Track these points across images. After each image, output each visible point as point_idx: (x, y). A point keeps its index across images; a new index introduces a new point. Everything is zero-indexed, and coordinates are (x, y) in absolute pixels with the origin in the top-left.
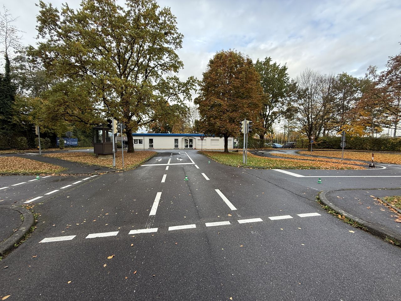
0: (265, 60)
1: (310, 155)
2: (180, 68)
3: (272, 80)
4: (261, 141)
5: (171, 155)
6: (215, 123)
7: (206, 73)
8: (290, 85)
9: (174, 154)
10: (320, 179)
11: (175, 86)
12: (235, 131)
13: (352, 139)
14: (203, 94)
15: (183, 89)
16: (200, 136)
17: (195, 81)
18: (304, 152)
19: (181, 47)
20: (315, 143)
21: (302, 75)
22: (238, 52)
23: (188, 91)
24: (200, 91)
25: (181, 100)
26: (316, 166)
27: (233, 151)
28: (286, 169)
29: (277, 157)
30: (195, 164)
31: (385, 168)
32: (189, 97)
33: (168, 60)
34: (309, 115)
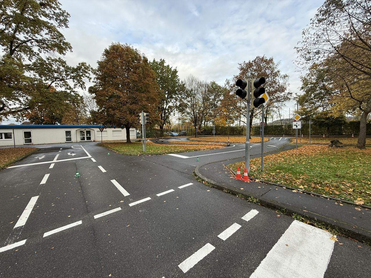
0: (160, 61)
1: (196, 141)
2: (67, 50)
3: (166, 79)
4: (161, 131)
5: (61, 150)
6: (115, 114)
7: (102, 62)
8: (180, 85)
9: (64, 149)
10: (198, 158)
11: (61, 70)
12: (135, 122)
13: (220, 128)
14: (100, 83)
15: (72, 75)
16: (99, 128)
17: (89, 68)
18: (193, 139)
19: (67, 27)
20: (199, 131)
21: (188, 79)
22: (134, 49)
23: (79, 78)
24: (96, 80)
25: (70, 87)
26: (198, 149)
27: (136, 141)
28: (177, 153)
29: (173, 144)
30: (91, 158)
31: (234, 146)
32: (82, 85)
33: (48, 37)
34: (194, 110)
